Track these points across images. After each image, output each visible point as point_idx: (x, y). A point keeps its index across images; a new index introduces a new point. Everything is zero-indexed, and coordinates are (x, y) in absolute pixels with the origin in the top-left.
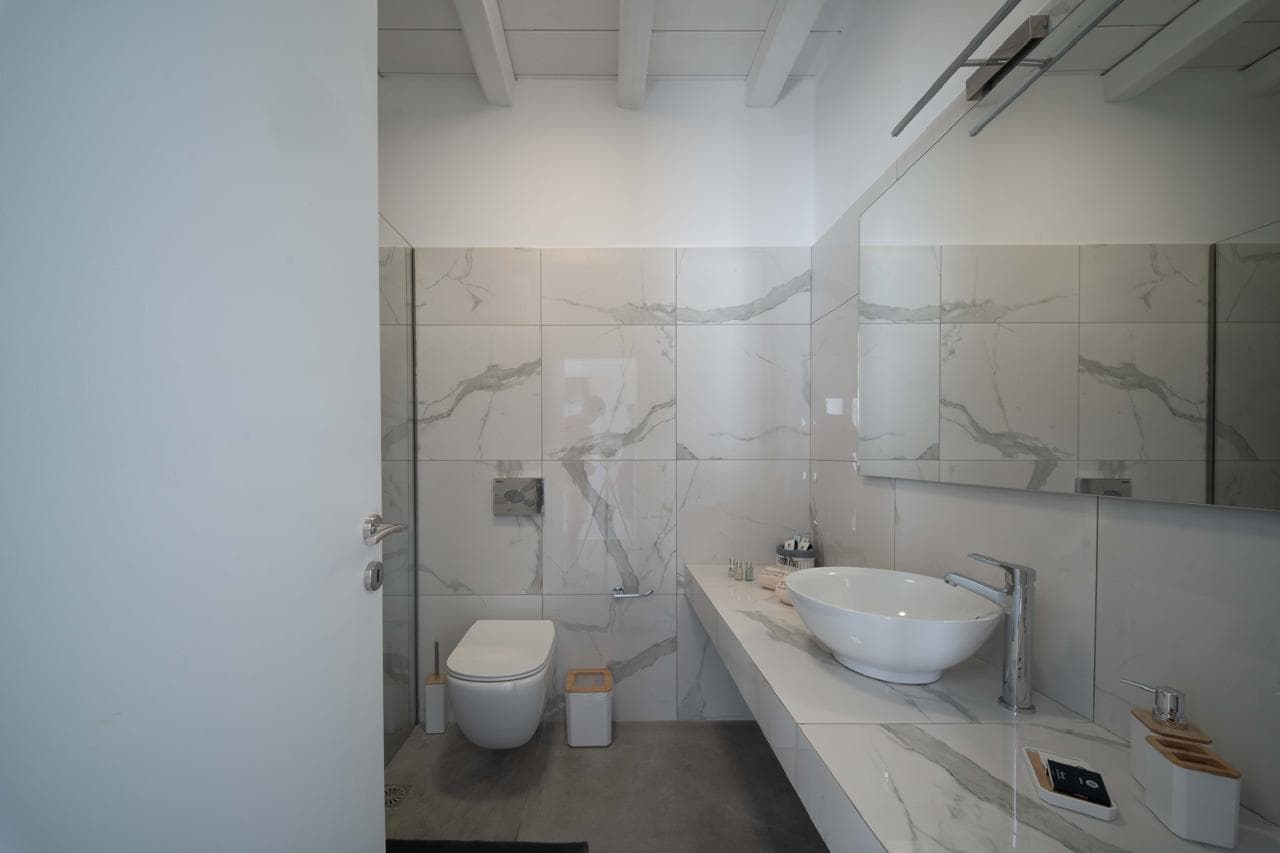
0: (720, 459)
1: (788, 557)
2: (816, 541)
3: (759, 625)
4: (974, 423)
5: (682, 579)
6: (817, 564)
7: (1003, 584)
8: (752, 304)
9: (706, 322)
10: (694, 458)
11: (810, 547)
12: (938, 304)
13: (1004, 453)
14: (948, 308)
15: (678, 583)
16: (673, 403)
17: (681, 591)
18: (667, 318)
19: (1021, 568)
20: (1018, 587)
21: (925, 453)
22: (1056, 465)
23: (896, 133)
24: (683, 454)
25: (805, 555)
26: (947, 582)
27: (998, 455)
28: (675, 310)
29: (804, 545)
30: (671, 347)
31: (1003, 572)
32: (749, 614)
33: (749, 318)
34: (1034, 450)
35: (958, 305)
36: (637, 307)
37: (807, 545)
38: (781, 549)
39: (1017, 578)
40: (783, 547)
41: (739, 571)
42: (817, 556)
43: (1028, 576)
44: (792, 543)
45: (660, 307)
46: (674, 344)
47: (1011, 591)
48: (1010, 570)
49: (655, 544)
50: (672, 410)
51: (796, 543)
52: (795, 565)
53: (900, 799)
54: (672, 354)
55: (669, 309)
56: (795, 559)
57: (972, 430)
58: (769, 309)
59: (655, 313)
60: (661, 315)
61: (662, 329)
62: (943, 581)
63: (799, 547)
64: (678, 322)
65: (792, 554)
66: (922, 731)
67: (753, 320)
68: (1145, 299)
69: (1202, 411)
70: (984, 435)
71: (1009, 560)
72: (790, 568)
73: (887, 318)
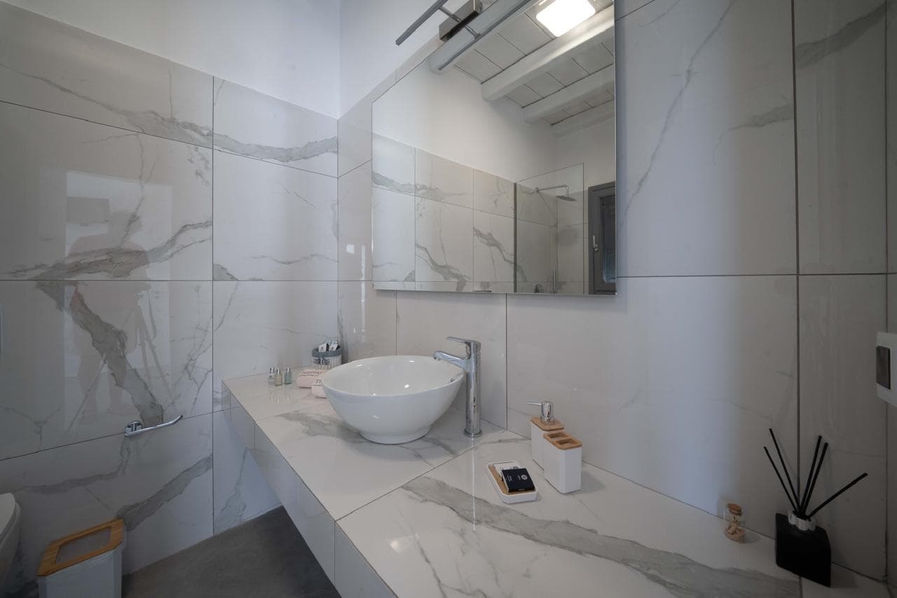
0: (261, 280)
1: (321, 358)
2: (342, 341)
3: (297, 425)
4: (431, 259)
5: (219, 396)
6: (344, 361)
7: (464, 354)
8: (291, 150)
9: (247, 155)
10: (233, 278)
11: (338, 347)
12: (413, 184)
13: (445, 278)
14: (418, 187)
15: (215, 401)
16: (209, 224)
17: (218, 407)
18: (202, 140)
19: (474, 342)
20: (473, 355)
21: (408, 277)
22: (465, 284)
23: (399, 42)
24: (221, 274)
25: (335, 354)
26: (435, 358)
27: (442, 278)
28: (211, 134)
29: (334, 346)
30: (207, 168)
31: (465, 345)
32: (288, 417)
33: (288, 161)
34: (457, 276)
35: (424, 187)
36: (163, 119)
37: (335, 346)
38: (316, 352)
39: (473, 348)
40: (317, 350)
41: (279, 376)
42: (343, 354)
43: (478, 346)
44: (325, 346)
45: (192, 127)
46: (210, 166)
47: (469, 356)
48: (468, 344)
49: (186, 368)
50: (209, 230)
51: (328, 346)
52: (327, 363)
53: (427, 561)
54: (208, 176)
55: (206, 132)
56: (326, 358)
57: (430, 263)
58: (304, 158)
59: (188, 131)
60: (196, 136)
61: (196, 149)
62: (433, 358)
63: (330, 349)
64: (215, 147)
65: (324, 355)
66: (429, 478)
67: (291, 163)
68: (495, 202)
69: (512, 259)
70: (437, 267)
71: (468, 338)
72: (323, 366)
73: (386, 186)
